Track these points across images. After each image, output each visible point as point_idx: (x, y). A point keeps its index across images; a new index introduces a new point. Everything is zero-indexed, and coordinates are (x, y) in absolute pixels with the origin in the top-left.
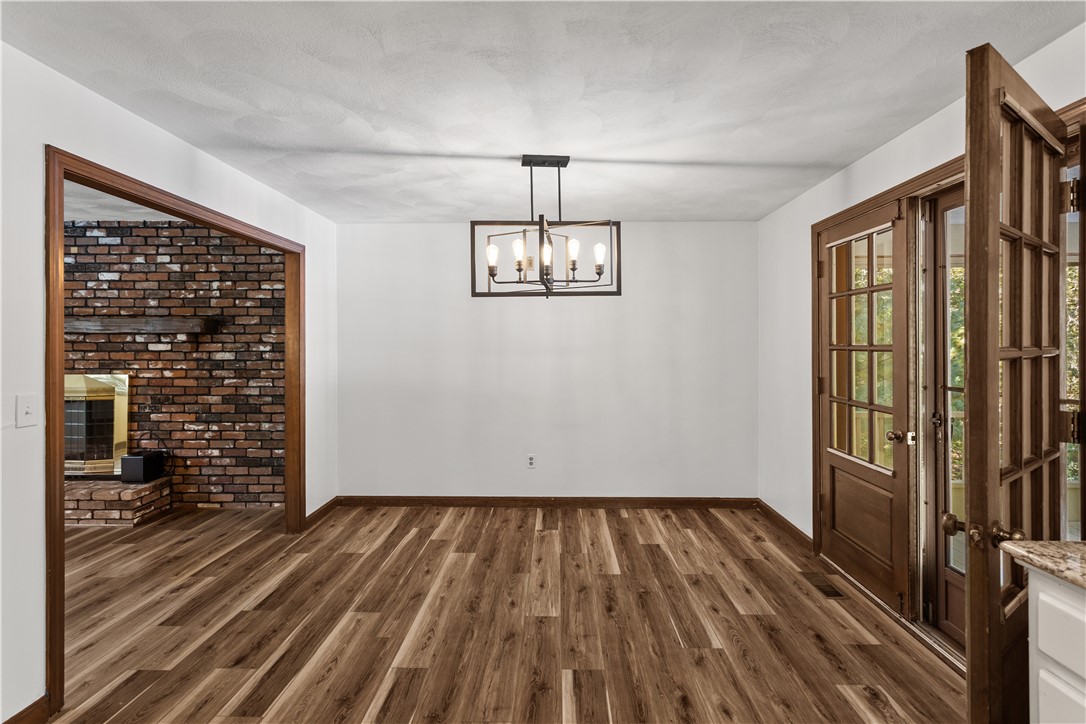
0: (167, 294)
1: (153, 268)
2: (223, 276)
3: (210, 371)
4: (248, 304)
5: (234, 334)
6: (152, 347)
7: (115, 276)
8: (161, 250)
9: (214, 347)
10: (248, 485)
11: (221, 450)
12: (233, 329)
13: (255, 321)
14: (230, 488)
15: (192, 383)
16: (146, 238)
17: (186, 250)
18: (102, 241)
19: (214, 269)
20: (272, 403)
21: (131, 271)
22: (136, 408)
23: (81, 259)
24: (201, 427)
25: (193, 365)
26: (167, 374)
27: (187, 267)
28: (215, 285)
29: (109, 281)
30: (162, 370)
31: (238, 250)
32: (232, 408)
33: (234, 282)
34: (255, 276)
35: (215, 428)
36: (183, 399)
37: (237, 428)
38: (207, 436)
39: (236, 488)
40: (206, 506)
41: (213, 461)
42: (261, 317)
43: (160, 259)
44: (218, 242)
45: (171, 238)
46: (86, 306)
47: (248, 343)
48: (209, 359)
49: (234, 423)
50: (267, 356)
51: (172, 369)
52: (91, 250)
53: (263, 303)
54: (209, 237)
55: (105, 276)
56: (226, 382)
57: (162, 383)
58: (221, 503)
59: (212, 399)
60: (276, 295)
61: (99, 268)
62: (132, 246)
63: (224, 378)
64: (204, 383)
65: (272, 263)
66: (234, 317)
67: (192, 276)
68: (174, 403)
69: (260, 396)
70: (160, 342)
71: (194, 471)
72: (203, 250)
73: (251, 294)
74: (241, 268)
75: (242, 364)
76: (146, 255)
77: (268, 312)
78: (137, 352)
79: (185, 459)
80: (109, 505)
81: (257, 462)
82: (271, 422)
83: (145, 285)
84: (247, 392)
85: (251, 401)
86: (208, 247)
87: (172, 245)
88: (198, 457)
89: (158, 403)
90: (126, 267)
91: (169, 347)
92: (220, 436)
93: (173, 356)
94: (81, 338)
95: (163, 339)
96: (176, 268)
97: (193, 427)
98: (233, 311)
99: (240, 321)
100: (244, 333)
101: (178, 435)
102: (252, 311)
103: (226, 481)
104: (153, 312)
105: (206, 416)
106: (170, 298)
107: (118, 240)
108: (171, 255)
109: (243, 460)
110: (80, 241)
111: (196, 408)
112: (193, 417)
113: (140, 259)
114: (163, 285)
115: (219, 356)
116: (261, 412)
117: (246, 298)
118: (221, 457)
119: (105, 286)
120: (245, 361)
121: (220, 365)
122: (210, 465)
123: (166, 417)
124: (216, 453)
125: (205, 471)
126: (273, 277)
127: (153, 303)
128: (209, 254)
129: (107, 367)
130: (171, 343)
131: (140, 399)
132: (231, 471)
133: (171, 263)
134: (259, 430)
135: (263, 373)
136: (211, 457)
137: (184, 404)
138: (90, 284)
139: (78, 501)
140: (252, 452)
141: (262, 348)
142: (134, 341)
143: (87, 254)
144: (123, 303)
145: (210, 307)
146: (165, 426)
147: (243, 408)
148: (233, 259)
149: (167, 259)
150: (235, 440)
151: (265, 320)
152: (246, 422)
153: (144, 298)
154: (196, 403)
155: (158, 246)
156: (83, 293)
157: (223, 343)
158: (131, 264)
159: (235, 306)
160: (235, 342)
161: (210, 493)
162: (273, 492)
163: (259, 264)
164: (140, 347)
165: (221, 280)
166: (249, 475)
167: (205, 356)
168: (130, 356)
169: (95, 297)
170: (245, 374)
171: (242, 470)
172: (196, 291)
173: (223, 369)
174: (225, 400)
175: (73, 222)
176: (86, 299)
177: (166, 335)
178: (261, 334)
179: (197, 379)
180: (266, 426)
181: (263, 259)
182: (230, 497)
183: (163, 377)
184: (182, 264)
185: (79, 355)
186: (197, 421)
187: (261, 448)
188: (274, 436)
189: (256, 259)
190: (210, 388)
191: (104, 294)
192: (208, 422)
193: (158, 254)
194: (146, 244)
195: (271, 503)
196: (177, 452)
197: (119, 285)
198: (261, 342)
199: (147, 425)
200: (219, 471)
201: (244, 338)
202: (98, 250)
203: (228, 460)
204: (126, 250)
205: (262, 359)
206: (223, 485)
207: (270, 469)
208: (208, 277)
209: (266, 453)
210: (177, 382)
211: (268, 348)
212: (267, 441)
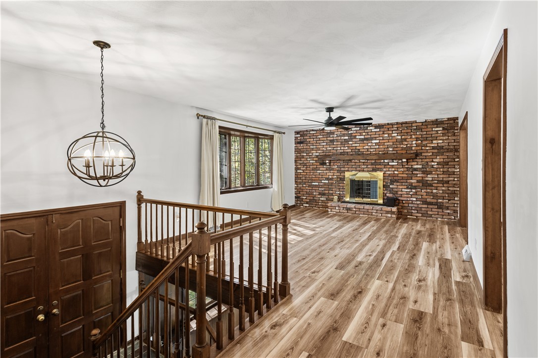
0: (396, 146)
1: (391, 138)
2: (417, 139)
3: (412, 172)
4: (427, 148)
5: (422, 159)
6: (390, 164)
7: (378, 141)
8: (393, 132)
9: (413, 163)
10: (427, 211)
11: (417, 198)
12: (421, 157)
13: (431, 154)
14: (420, 212)
15: (405, 175)
16: (388, 128)
17: (403, 131)
18: (373, 130)
19: (414, 137)
20: (437, 183)
21: (383, 139)
22: (385, 183)
23: (366, 137)
24: (409, 190)
25: (405, 169)
26: (396, 172)
27: (403, 137)
28: (414, 142)
29: (375, 143)
30: (394, 171)
31: (423, 130)
32: (421, 184)
33: (422, 141)
34: (430, 139)
35: (414, 191)
36: (402, 181)
37: (423, 191)
38: (411, 193)
39: (422, 212)
40: (411, 217)
41: (413, 202)
42: (433, 153)
43: (393, 135)
44: (415, 127)
45: (397, 128)
46: (368, 151)
47: (427, 162)
48: (412, 167)
49: (421, 189)
50: (435, 166)
51: (397, 171)
52: (369, 134)
53: (433, 148)
54: (412, 126)
55: (373, 141)
56: (418, 175)
57: (394, 175)
58: (417, 216)
59: (412, 181)
60: (439, 145)
61: (372, 139)
62: (383, 131)
63: (417, 174)
64: (410, 176)
65: (437, 133)
66: (421, 153)
67: (405, 140)
68: (398, 182)
69: (432, 180)
70: (393, 162)
71: (407, 205)
72: (410, 131)
73: (428, 145)
74: (425, 136)
75: (425, 169)
76: (388, 134)
77: (436, 151)
78: (385, 165)
79: (403, 201)
80: (387, 212)
81: (431, 204)
82: (437, 189)
83: (388, 144)
84: (427, 179)
85: (428, 182)
86: (411, 130)
87: (398, 130)
88: (407, 200)
89: (392, 182)
90: (381, 138)
91: (397, 164)
92: (416, 193)
93: (398, 167)
94: (366, 161)
95: (394, 161)
96: (399, 137)
97: (405, 190)
98: (421, 151)
99: (423, 154)
100: (426, 159)
101: (400, 193)
102: (429, 151)
103: (419, 210)
104: (391, 152)
105: (411, 187)
106: (397, 147)
107: (379, 130)
108: (397, 133)
109: (425, 202)
110: (366, 131)
111: (407, 184)
112: (405, 187)
113: (386, 135)
114: (394, 143)
115: (415, 167)
116: (432, 186)
117: (427, 146)
118: (417, 201)
119: (374, 145)
120: (426, 168)
121: (416, 169)
122: (412, 203)
123: (396, 187)
124: (414, 199)
125: (410, 205)
126: (438, 138)
127: (391, 149)
128: (412, 132)
129: (375, 170)
130: (397, 162)
131: (386, 180)
132: (420, 206)
133: (397, 136)
134: (432, 192)
135: (434, 172)
136: (412, 201)
137: (402, 183)
138: (369, 144)
139: (377, 210)
140: (428, 200)
141: (433, 164)
142: (384, 162)
143: (368, 135)
144: (380, 150)
145: (412, 150)
146: (396, 190)
147: (425, 184)
148: (421, 133)
149: (396, 135)
150: (422, 195)
151: (434, 154)
152: (426, 189)
153: (387, 148)
154: (407, 182)
155: (393, 131)
156: (367, 147)
157: (417, 162)
158: (383, 137)
159: (422, 149)
160: (422, 162)
161: (412, 213)
162: (438, 214)
163: (432, 134)
164: (386, 164)
165: (416, 141)
166: (428, 208)
167: (410, 167)
168: (383, 166)
169: (371, 148)
170: (426, 173)
171: (426, 206)
172: (407, 145)
173: (417, 171)
174: (418, 181)
176: (368, 149)
177: (395, 160)
178: (433, 159)
179: (407, 174)
180: (435, 191)
181: (434, 132)
182: (421, 215)
183: (394, 173)
184: (401, 136)
185: (366, 166)
186: (407, 188)
187: (433, 199)
188: (438, 195)
189: (431, 133)
190: (412, 177)
191: (374, 147)
192: (411, 189)
193: (392, 133)
194: (388, 130)
195: (437, 218)
196: (400, 198)
197: (379, 144)
198: (433, 161)
199: (389, 189)
200: (416, 206)
201: (426, 160)
202: (372, 133)
203: (419, 202)
204: (382, 133)
205: (433, 167)
206: (417, 210)
207: (436, 206)
208: (411, 140)
209: (435, 201)
210: (399, 175)
211: (436, 164)
212: (435, 196)
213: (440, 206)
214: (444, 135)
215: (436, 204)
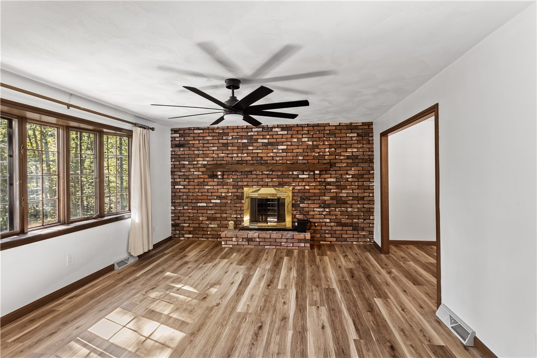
0: (307, 154)
1: (301, 143)
2: (330, 146)
3: (325, 186)
4: (342, 158)
5: (336, 171)
6: (300, 176)
7: (285, 147)
8: (304, 136)
9: (327, 176)
10: (342, 234)
11: (330, 219)
12: (335, 168)
13: (345, 165)
14: (335, 235)
15: (317, 191)
16: (298, 131)
17: (314, 136)
18: (279, 133)
19: (327, 143)
20: (352, 200)
21: (291, 145)
22: (294, 201)
23: (270, 141)
24: (321, 210)
25: (318, 183)
26: (307, 187)
27: (315, 143)
28: (327, 150)
29: (282, 149)
30: (304, 186)
31: (337, 135)
32: (335, 202)
33: (335, 149)
34: (345, 146)
35: (327, 210)
36: (314, 198)
37: (337, 210)
38: (324, 213)
39: (337, 236)
40: (324, 243)
41: (327, 224)
42: (347, 163)
43: (303, 140)
44: (328, 132)
45: (308, 131)
46: (273, 160)
47: (341, 174)
48: (325, 181)
49: (336, 208)
50: (350, 180)
51: (309, 186)
52: (274, 137)
53: (348, 157)
54: (325, 130)
55: (280, 147)
56: (332, 191)
57: (304, 191)
58: (331, 242)
59: (326, 198)
60: (354, 154)
61: (278, 144)
62: (292, 135)
63: (331, 189)
64: (323, 191)
65: (352, 140)
66: (335, 163)
67: (317, 146)
68: (310, 200)
69: (347, 196)
70: (304, 174)
71: (319, 228)
72: (322, 135)
73: (342, 154)
74: (338, 143)
75: (339, 183)
76: (298, 138)
77: (350, 161)
78: (294, 178)
79: (315, 223)
80: (300, 241)
81: (345, 225)
82: (352, 208)
83: (298, 151)
84: (341, 195)
85: (343, 199)
86: (324, 134)
87: (309, 134)
88: (320, 222)
89: (303, 200)
90: (289, 143)
91: (307, 176)
92: (329, 213)
93: (309, 180)
94: (271, 173)
95: (305, 173)
96: (310, 143)
97: (318, 210)
98: (335, 161)
99: (337, 165)
100: (340, 170)
101: (312, 213)
102: (343, 161)
103: (333, 233)
104: (301, 162)
105: (324, 205)
106: (308, 156)
107: (286, 132)
108: (308, 138)
109: (340, 224)
110: (270, 133)
111: (319, 202)
112: (318, 205)
113: (295, 140)
114: (305, 150)
115: (329, 180)
116: (347, 204)
117: (341, 155)
118: (330, 222)
119: (281, 151)
120: (340, 182)
121: (329, 184)
122: (325, 226)
123: (307, 205)
124: (328, 220)
125: (323, 228)
126: (353, 146)
127: (301, 158)
128: (324, 137)
129: (281, 185)
130: (308, 174)
131: (296, 198)
132: (334, 228)
133: (308, 141)
134: (347, 211)
135: (348, 187)
136: (326, 222)
137: (314, 200)
138: (274, 151)
139: (287, 239)
140: (343, 221)
141: (348, 176)
142: (293, 174)
143: (273, 138)
144: (288, 158)
145: (325, 159)
146: (306, 209)
147: (340, 202)
148: (335, 139)
149: (306, 139)
150: (336, 215)
151: (349, 165)
152: (341, 208)
153: (297, 156)
154: (319, 199)
155: (303, 134)
156: (272, 154)
157: (331, 174)
158: (291, 142)
159: (336, 159)
160: (336, 174)
161: (325, 237)
162: (353, 237)
163: (346, 141)
164: (295, 176)
165: (329, 148)
166: (342, 230)
167: (323, 180)
168: (291, 180)
169: (276, 156)
170: (341, 187)
171: (340, 228)
172: (319, 152)
173: (331, 185)
174: (332, 198)
175: (267, 126)
176: (273, 157)
177: (306, 171)
178: (347, 170)
179: (319, 189)
180: (350, 209)
181: (348, 139)
182: (335, 239)
183: (305, 189)
184: (313, 142)
185: (270, 180)
186: (320, 207)
187: (348, 219)
188: (353, 214)
189: (345, 139)
190: (325, 193)
191: (280, 155)
192: (324, 208)
193: (302, 138)
194: (298, 134)
195: (352, 242)
196: (311, 220)
197: (286, 151)
198: (347, 174)
199: (299, 209)
200: (329, 228)
201: (340, 172)
202: (277, 137)
203: (333, 224)
204: (290, 136)
205: (348, 181)
206: (331, 234)
207: (352, 228)
208: (324, 147)
209: (350, 221)
210: (311, 191)
211: (350, 176)
212: (350, 216)
213: (356, 228)
214: (359, 142)
215: (351, 225)
